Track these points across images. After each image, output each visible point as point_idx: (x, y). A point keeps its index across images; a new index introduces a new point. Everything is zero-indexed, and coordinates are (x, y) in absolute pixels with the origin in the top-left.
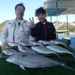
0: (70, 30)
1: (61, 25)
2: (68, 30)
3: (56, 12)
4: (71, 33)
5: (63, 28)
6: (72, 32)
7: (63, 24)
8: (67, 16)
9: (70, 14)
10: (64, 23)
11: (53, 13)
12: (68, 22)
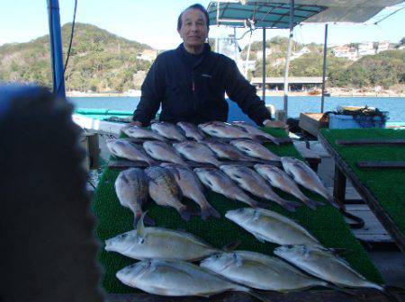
0: (331, 79)
1: (298, 55)
2: (326, 78)
3: (287, 14)
4: (335, 92)
5: (304, 68)
6: (339, 86)
7: (305, 50)
8: (327, 26)
9: (338, 20)
10: (312, 46)
11: (276, 18)
12: (328, 46)
